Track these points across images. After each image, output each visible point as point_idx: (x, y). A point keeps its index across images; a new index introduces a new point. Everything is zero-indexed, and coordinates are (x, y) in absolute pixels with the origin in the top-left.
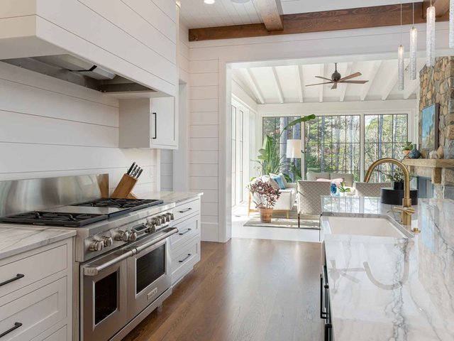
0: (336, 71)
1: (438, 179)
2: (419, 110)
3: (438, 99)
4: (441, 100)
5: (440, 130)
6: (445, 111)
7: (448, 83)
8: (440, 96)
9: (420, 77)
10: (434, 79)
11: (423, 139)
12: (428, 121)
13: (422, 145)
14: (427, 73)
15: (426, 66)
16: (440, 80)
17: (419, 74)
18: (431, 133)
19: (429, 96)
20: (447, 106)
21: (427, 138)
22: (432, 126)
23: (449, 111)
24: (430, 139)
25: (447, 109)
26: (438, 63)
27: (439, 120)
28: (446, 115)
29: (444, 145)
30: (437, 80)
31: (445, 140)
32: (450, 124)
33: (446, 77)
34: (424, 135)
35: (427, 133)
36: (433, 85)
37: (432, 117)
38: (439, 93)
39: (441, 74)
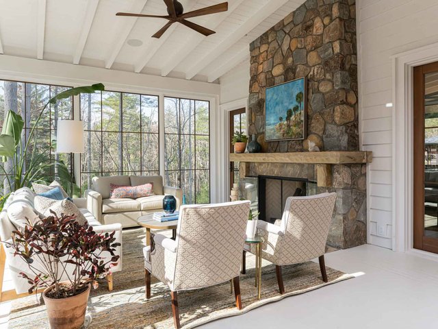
1: (329, 181)
2: (251, 92)
3: (302, 73)
4: (311, 73)
5: (310, 114)
6: (325, 88)
7: (333, 48)
8: (308, 68)
9: (251, 51)
10: (289, 48)
11: (268, 128)
12: (282, 103)
13: (267, 135)
14: (269, 44)
15: (266, 35)
16: (309, 47)
17: (248, 47)
18: (293, 118)
19: (278, 70)
20: (329, 80)
21: (281, 125)
22: (296, 109)
23: (337, 86)
24: (289, 126)
25: (331, 83)
26: (300, 26)
27: (308, 100)
28: (328, 92)
29: (324, 133)
30: (297, 48)
31: (325, 126)
32: (339, 104)
33: (327, 40)
34: (272, 122)
35: (281, 119)
36: (288, 57)
37: (294, 96)
38: (306, 64)
39: (309, 39)
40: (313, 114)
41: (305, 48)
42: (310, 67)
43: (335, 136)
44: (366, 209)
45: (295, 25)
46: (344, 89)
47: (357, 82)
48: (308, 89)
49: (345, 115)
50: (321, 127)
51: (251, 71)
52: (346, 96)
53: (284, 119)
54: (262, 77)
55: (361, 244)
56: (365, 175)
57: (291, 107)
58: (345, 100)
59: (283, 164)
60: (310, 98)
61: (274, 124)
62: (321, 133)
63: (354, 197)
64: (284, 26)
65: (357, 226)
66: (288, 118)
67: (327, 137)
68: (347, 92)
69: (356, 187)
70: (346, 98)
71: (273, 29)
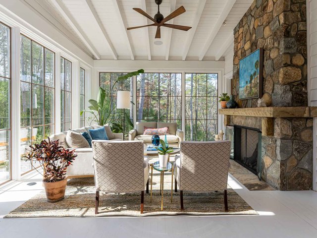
0: (159, 12)
1: (271, 131)
2: (234, 64)
3: (261, 45)
4: (266, 44)
5: (265, 77)
6: (273, 54)
7: (279, 20)
8: (264, 41)
9: (234, 34)
10: (254, 28)
11: (241, 89)
12: (248, 70)
13: (240, 95)
14: (243, 27)
15: (242, 21)
16: (264, 24)
17: (233, 32)
18: (253, 81)
19: (247, 46)
20: (277, 48)
21: (247, 87)
22: (255, 74)
23: (282, 51)
24: (251, 88)
25: (277, 50)
26: (260, 8)
27: (263, 66)
28: (276, 58)
29: (273, 92)
30: (258, 26)
31: (273, 86)
32: (283, 67)
33: (275, 15)
34: (243, 85)
35: (247, 82)
36: (253, 34)
37: (254, 64)
38: (263, 38)
39: (265, 17)
40: (266, 77)
41: (262, 25)
42: (265, 39)
43: (279, 94)
44: (312, 160)
45: (257, 8)
46: (288, 53)
47: (306, 46)
48: (263, 57)
49: (290, 75)
50: (271, 87)
51: (234, 49)
52: (291, 59)
53: (249, 83)
54: (239, 52)
55: (305, 189)
56: (311, 128)
57: (252, 73)
58: (290, 63)
59: (247, 117)
60: (264, 64)
61: (244, 87)
62: (270, 92)
63: (295, 147)
64: (251, 11)
65: (299, 173)
66: (251, 82)
67: (274, 95)
68: (292, 55)
69: (298, 138)
70: (291, 61)
71: (245, 15)
